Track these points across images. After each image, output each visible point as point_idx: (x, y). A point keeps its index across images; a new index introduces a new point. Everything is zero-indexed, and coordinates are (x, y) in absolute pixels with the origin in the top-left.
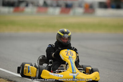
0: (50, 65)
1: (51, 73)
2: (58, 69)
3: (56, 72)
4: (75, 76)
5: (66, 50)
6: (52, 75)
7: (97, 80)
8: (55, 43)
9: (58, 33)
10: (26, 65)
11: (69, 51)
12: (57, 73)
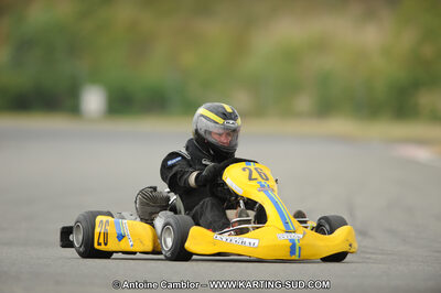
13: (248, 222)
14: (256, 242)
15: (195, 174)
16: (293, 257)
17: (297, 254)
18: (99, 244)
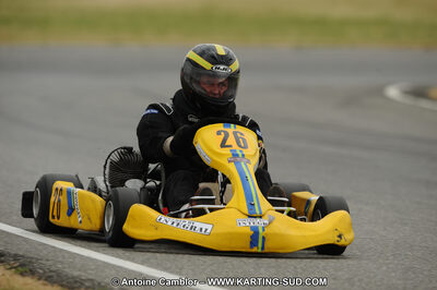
0: (151, 184)
1: (164, 218)
2: (192, 202)
3: (184, 214)
4: (261, 231)
5: (220, 126)
6: (170, 223)
7: (342, 242)
8: (174, 100)
9: (189, 60)
10: (59, 184)
11: (232, 129)
12: (186, 217)
13: (212, 202)
14: (209, 227)
15: (171, 139)
16: (255, 250)
17: (260, 245)
18: (53, 217)
